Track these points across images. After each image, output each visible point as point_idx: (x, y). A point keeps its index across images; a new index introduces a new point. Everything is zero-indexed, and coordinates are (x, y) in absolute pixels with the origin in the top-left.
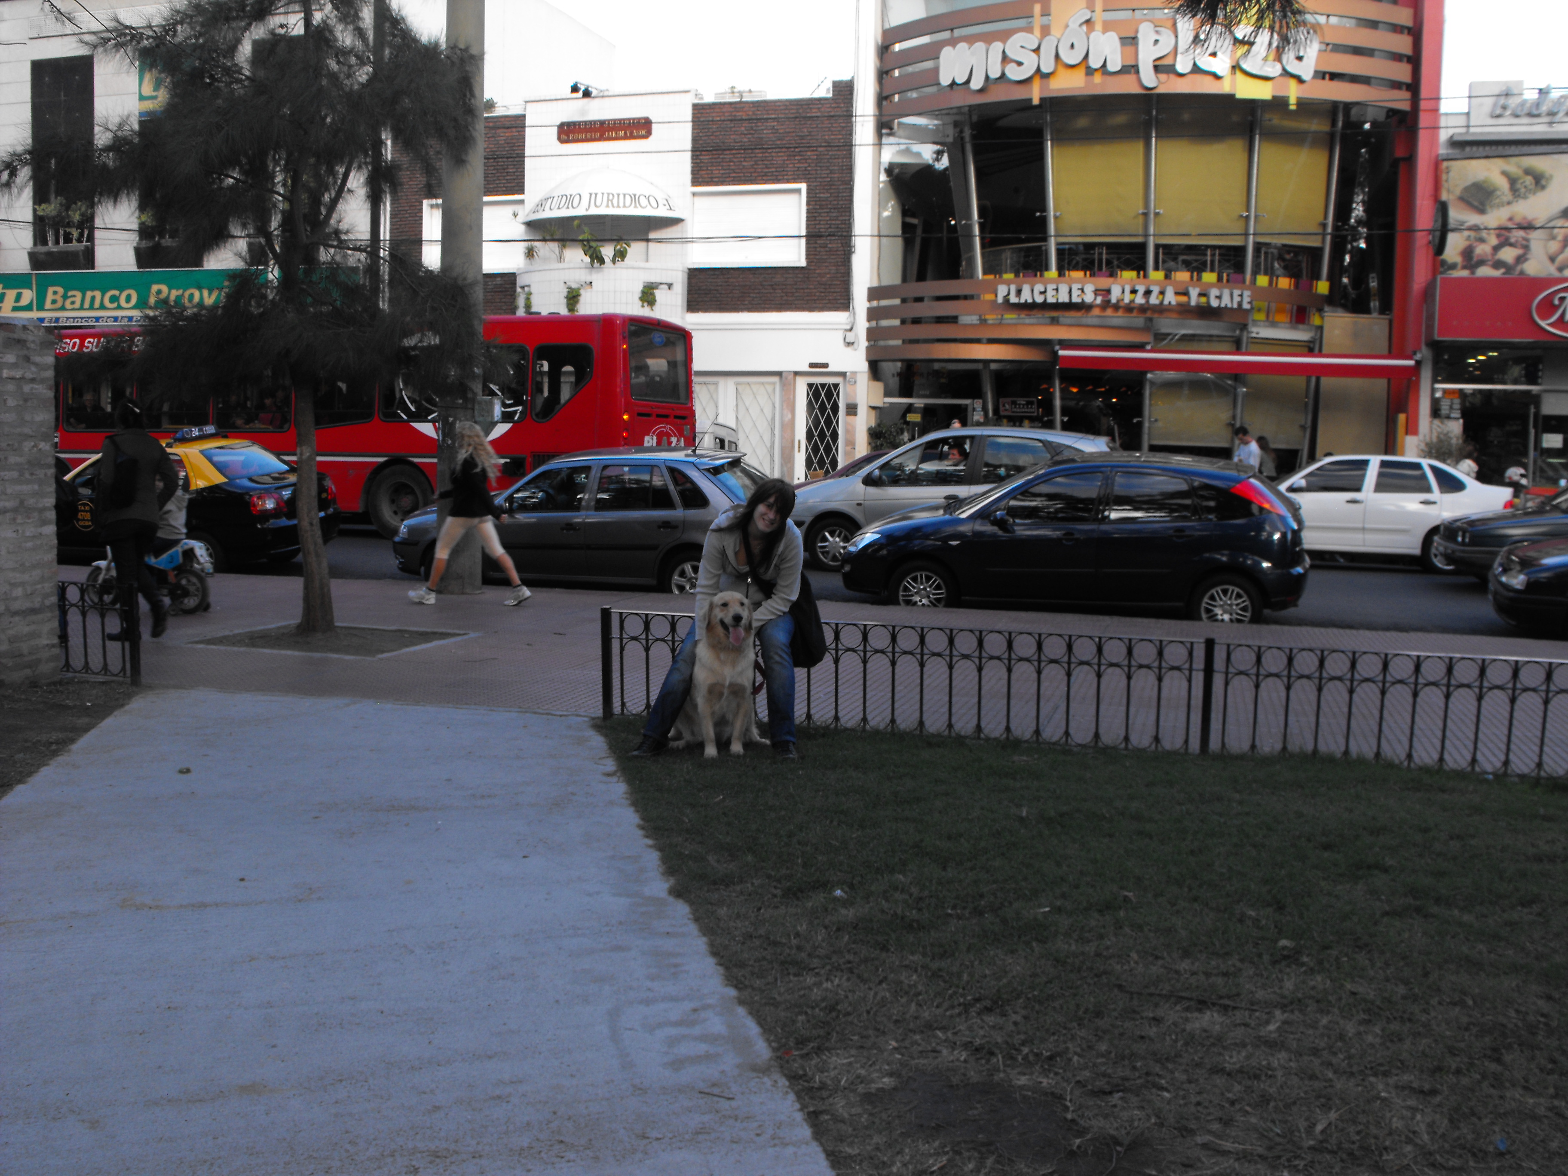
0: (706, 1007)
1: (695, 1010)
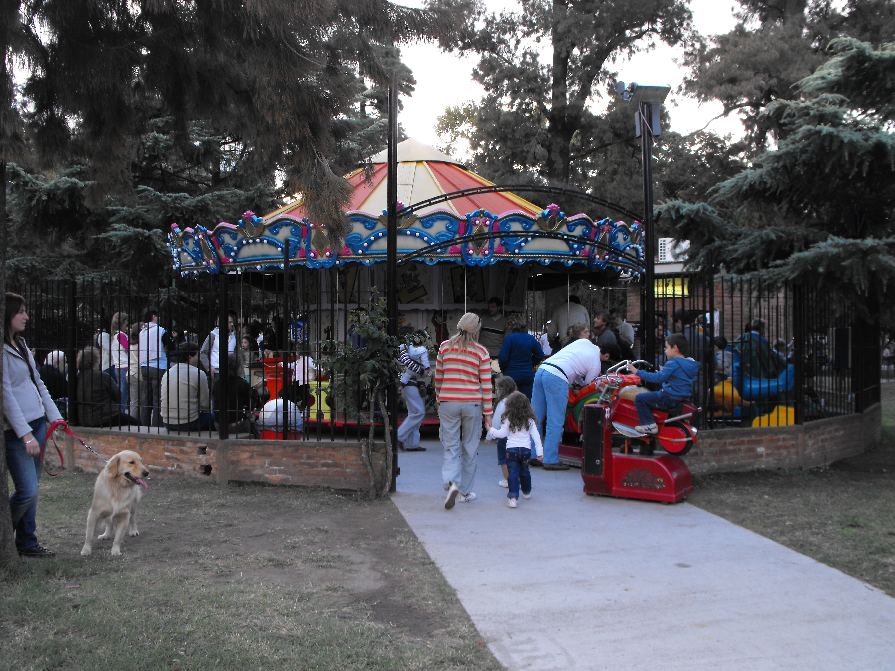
0: (524, 667)
1: (530, 665)
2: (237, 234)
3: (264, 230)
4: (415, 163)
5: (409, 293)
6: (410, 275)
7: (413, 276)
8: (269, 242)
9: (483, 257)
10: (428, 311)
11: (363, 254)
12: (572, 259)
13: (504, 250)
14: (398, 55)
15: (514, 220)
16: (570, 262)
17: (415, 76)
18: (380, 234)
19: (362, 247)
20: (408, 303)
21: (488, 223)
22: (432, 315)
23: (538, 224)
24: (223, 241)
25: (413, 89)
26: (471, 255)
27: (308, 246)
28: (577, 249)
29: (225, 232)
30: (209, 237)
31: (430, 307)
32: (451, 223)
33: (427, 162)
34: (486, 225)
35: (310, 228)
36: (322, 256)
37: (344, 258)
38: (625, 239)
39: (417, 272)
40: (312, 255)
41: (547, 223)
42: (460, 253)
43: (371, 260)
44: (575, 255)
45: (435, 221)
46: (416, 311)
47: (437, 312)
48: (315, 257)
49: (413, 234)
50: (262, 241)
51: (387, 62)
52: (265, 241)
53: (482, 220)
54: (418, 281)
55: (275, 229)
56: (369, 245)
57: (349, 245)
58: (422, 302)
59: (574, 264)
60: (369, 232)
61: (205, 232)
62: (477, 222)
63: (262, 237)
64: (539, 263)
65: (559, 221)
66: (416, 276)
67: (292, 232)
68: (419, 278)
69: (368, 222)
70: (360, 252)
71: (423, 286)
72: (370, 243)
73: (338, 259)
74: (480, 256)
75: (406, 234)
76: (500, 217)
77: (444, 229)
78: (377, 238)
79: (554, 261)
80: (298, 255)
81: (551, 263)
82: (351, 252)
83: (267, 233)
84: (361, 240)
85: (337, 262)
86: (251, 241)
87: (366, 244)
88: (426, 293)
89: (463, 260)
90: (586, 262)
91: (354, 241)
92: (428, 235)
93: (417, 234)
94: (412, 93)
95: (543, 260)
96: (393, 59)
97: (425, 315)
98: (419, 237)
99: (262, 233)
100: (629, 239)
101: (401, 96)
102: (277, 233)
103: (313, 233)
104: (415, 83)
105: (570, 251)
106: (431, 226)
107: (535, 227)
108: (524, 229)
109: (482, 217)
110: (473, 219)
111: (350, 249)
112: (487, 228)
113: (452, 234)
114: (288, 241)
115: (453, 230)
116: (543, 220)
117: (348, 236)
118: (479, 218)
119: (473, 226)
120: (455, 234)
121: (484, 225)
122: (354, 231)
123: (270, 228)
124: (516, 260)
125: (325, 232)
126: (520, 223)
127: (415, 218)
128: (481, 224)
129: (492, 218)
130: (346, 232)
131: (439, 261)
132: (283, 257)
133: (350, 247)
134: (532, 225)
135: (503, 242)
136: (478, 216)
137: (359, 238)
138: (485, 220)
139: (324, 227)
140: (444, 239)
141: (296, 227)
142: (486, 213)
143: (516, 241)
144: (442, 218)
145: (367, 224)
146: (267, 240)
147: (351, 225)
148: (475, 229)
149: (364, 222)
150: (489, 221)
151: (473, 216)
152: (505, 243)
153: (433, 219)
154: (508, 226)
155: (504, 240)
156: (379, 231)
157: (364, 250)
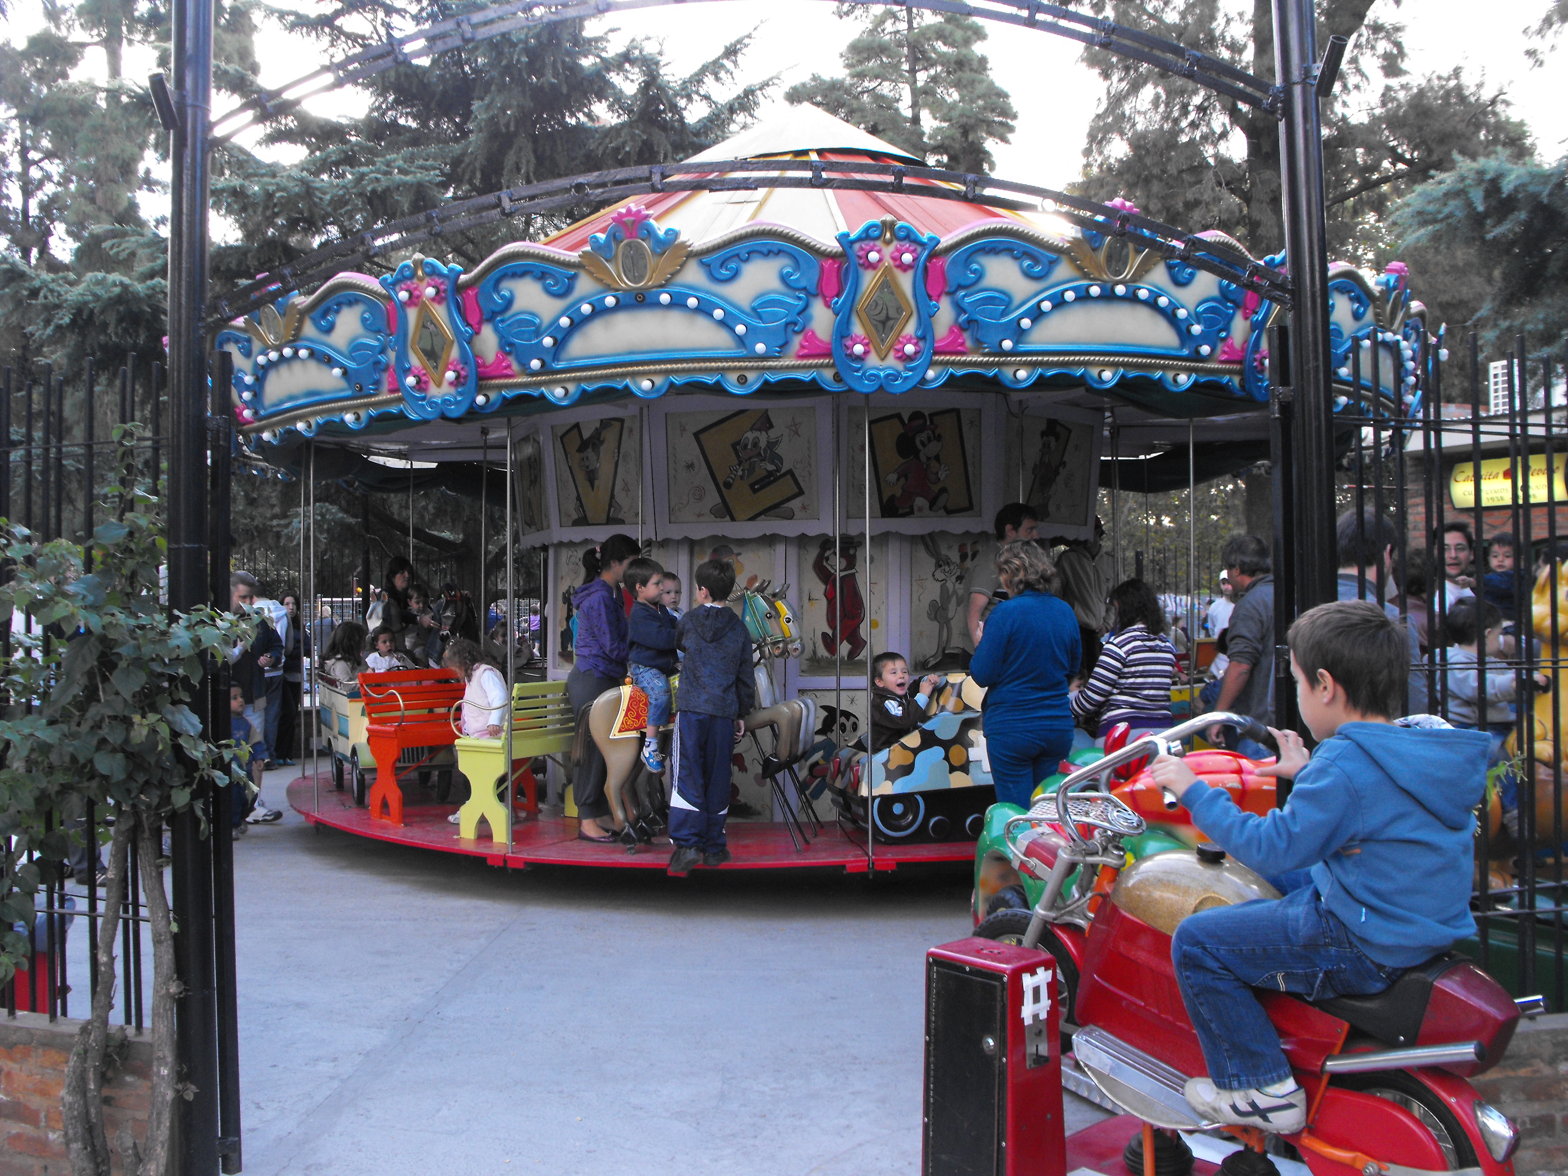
2: (250, 341)
3: (301, 321)
5: (755, 491)
6: (755, 444)
7: (763, 444)
8: (312, 354)
9: (900, 366)
10: (802, 541)
11: (545, 369)
12: (1189, 370)
13: (969, 344)
14: (985, 69)
15: (993, 251)
16: (1182, 378)
17: (1015, 103)
18: (587, 309)
19: (538, 351)
20: (752, 519)
21: (908, 258)
22: (812, 554)
23: (1073, 260)
25: (1011, 129)
26: (860, 359)
27: (402, 356)
28: (1204, 338)
29: (228, 338)
31: (813, 529)
32: (797, 265)
34: (902, 266)
35: (402, 304)
36: (439, 385)
37: (500, 387)
38: (1357, 316)
39: (773, 434)
40: (411, 380)
41: (1102, 254)
42: (828, 355)
43: (571, 388)
44: (1197, 356)
45: (747, 260)
46: (770, 540)
47: (826, 543)
48: (421, 385)
49: (679, 303)
50: (296, 354)
51: (960, 80)
52: (303, 353)
53: (888, 250)
54: (776, 459)
55: (324, 315)
56: (560, 343)
57: (507, 346)
58: (790, 516)
59: (1195, 384)
60: (559, 304)
62: (874, 257)
63: (295, 344)
64: (1081, 382)
66: (771, 445)
67: (364, 321)
68: (780, 450)
69: (552, 276)
70: (535, 364)
71: (790, 472)
72: (562, 340)
73: (480, 390)
74: (891, 361)
75: (658, 305)
76: (946, 241)
77: (773, 283)
78: (578, 321)
79: (1132, 374)
80: (385, 387)
81: (1123, 383)
82: (515, 367)
83: (309, 329)
84: (537, 331)
85: (480, 399)
86: (273, 356)
87: (548, 341)
88: (801, 492)
89: (838, 378)
90: (1236, 380)
91: (518, 335)
92: (726, 303)
93: (692, 302)
94: (1010, 136)
95: (1094, 372)
96: (974, 75)
97: (793, 552)
98: (698, 310)
99: (299, 329)
100: (1369, 316)
101: (990, 144)
102: (329, 329)
103: (412, 314)
104: (1014, 117)
105: (1183, 345)
106: (735, 275)
107: (1063, 271)
108: (1028, 274)
109: (888, 243)
110: (862, 249)
111: (511, 359)
112: (910, 274)
113: (799, 298)
114: (356, 348)
115: (803, 283)
116: (1087, 247)
117: (502, 321)
118: (879, 243)
119: (861, 270)
120: (812, 299)
121: (898, 267)
122: (517, 306)
123: (312, 314)
124: (1008, 372)
125: (440, 312)
126: (1016, 258)
127: (684, 252)
128: (888, 262)
129: (923, 244)
130: (497, 309)
131: (766, 382)
132: (349, 393)
133: (509, 353)
134: (1052, 263)
135: (964, 317)
136: (877, 238)
137: (530, 323)
138: (897, 250)
139: (438, 298)
140: (774, 314)
141: (372, 307)
142: (901, 228)
143: (1004, 314)
144: (765, 250)
145: (550, 281)
146: (307, 348)
147: (508, 287)
148: (869, 280)
149: (541, 276)
150: (912, 252)
151: (859, 239)
152: (969, 321)
153: (738, 255)
154: (975, 266)
155: (965, 312)
156: (581, 300)
157: (548, 359)
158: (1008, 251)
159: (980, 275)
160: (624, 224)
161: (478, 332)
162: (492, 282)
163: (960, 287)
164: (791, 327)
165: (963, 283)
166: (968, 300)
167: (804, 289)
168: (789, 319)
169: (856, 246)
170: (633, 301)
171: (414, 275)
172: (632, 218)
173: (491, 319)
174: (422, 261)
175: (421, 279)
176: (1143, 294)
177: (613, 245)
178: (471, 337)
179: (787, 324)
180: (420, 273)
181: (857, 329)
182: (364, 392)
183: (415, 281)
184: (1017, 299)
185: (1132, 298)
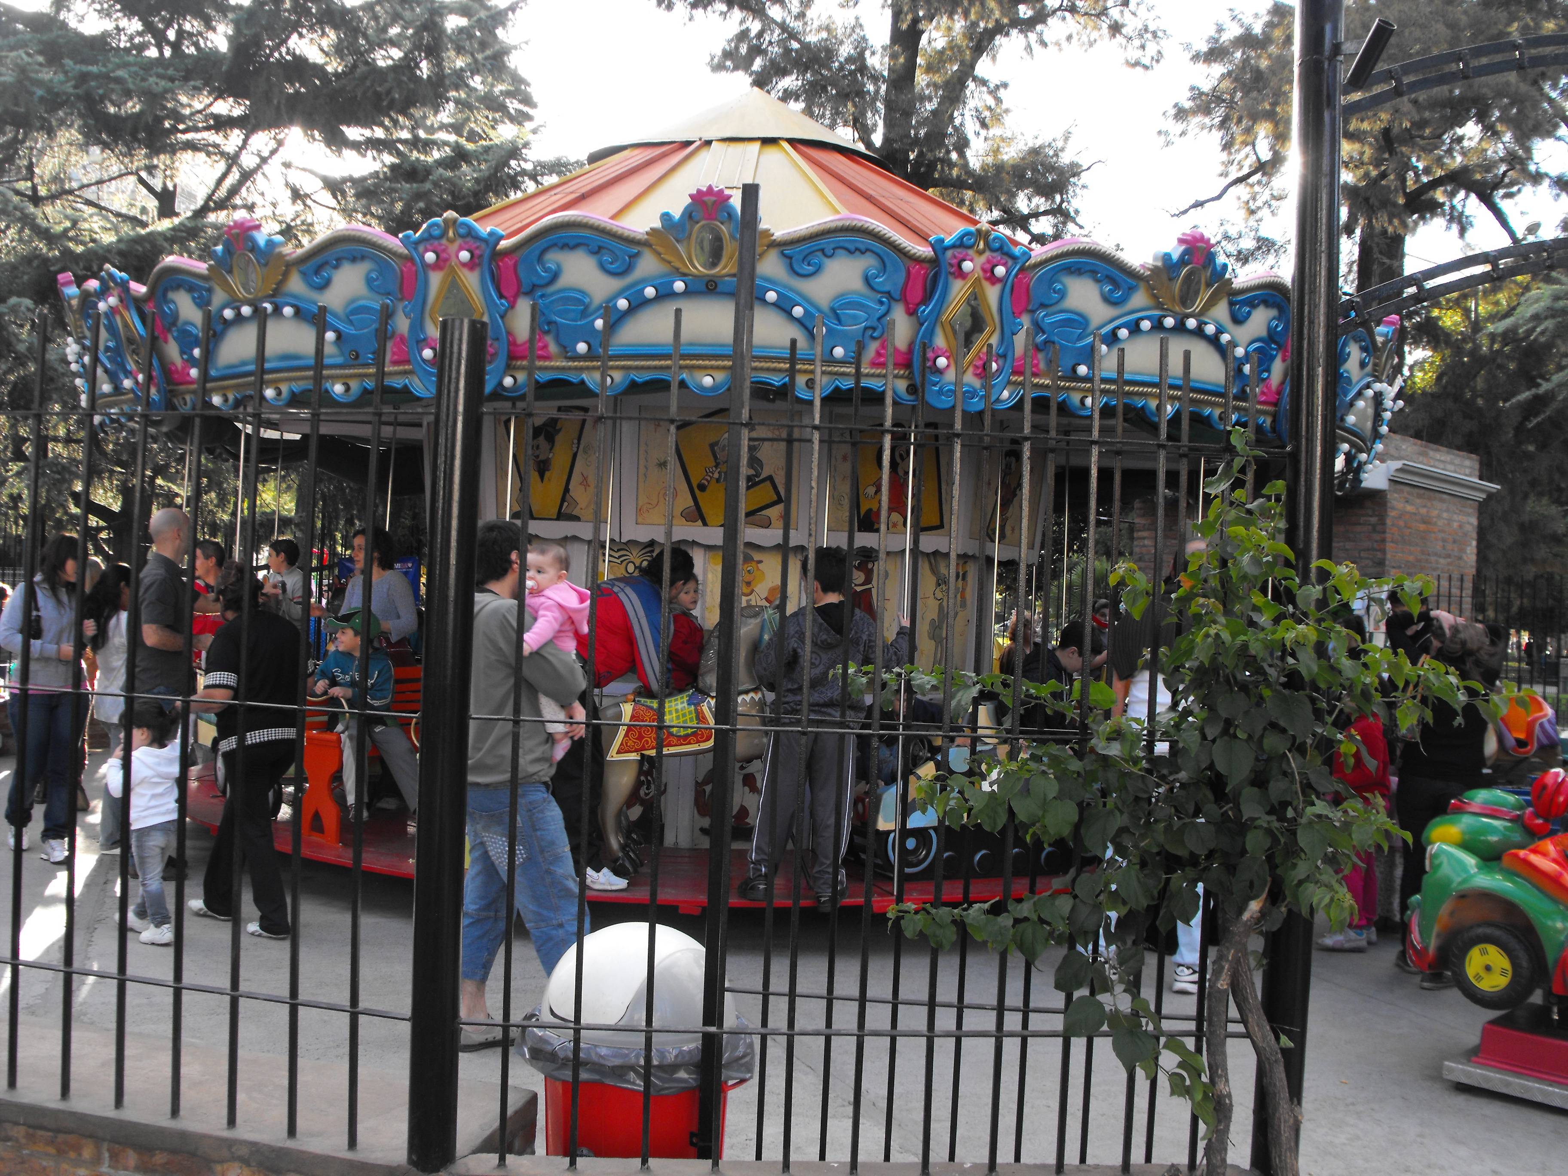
2: (210, 290)
3: (286, 275)
4: (757, 145)
8: (298, 313)
9: (977, 383)
11: (590, 356)
13: (1042, 365)
15: (1076, 271)
18: (650, 292)
19: (588, 333)
21: (1000, 271)
23: (1150, 288)
24: (175, 315)
26: (940, 372)
27: (418, 325)
29: (178, 286)
30: (138, 303)
32: (883, 266)
33: (792, 142)
34: (993, 279)
35: (426, 266)
37: (533, 369)
40: (425, 353)
41: (1177, 285)
43: (617, 376)
44: (1244, 395)
45: (831, 256)
50: (277, 310)
52: (288, 311)
53: (982, 259)
54: (756, 463)
55: (317, 271)
56: (612, 327)
57: (546, 326)
58: (766, 525)
60: (614, 284)
61: (124, 286)
62: (967, 265)
63: (277, 300)
65: (1209, 285)
66: (752, 448)
67: (369, 281)
68: (761, 454)
69: (610, 251)
70: (582, 347)
72: (614, 320)
73: (510, 369)
74: (971, 377)
76: (1035, 257)
77: (856, 284)
78: (638, 304)
79: (1189, 410)
80: (387, 356)
82: (553, 348)
83: (296, 284)
84: (585, 312)
85: (509, 381)
86: (246, 310)
87: (599, 323)
89: (913, 389)
90: (1269, 421)
91: (561, 314)
92: (807, 300)
93: (771, 296)
95: (1154, 404)
98: (776, 306)
99: (281, 283)
102: (325, 285)
103: (436, 279)
106: (817, 271)
107: (1139, 299)
108: (1108, 300)
109: (980, 253)
110: (954, 257)
111: (550, 340)
112: (997, 288)
113: (882, 303)
114: (354, 311)
115: (887, 288)
116: (1164, 277)
117: (542, 296)
118: (971, 252)
119: (950, 278)
120: (893, 304)
121: (987, 279)
122: (564, 281)
123: (303, 268)
124: (1076, 398)
125: (471, 281)
126: (1098, 281)
127: (766, 241)
128: (979, 273)
129: (1014, 258)
130: (538, 282)
131: (837, 389)
132: (340, 360)
133: (548, 332)
134: (1131, 289)
135: (1041, 338)
136: (970, 247)
137: (579, 302)
138: (988, 261)
139: (471, 265)
140: (855, 317)
141: (383, 267)
142: (995, 239)
143: (1080, 338)
144: (852, 247)
145: (607, 258)
146: (293, 306)
147: (553, 258)
148: (958, 290)
149: (597, 251)
150: (1004, 265)
151: (953, 246)
152: (1046, 342)
153: (823, 250)
154: (1059, 286)
155: (1044, 332)
156: (645, 282)
157: (595, 343)
158: (1093, 273)
159: (1062, 294)
160: (704, 204)
161: (512, 305)
162: (537, 252)
163: (1043, 306)
164: (870, 332)
165: (1047, 302)
166: (1048, 320)
167: (889, 293)
168: (869, 324)
169: (949, 253)
170: (703, 288)
171: (444, 234)
172: (713, 199)
173: (529, 293)
174: (455, 221)
175: (452, 241)
176: (1210, 329)
177: (688, 227)
178: (506, 312)
179: (866, 328)
180: (451, 234)
181: (940, 341)
182: (360, 361)
183: (444, 241)
184: (1095, 322)
185: (1199, 332)
